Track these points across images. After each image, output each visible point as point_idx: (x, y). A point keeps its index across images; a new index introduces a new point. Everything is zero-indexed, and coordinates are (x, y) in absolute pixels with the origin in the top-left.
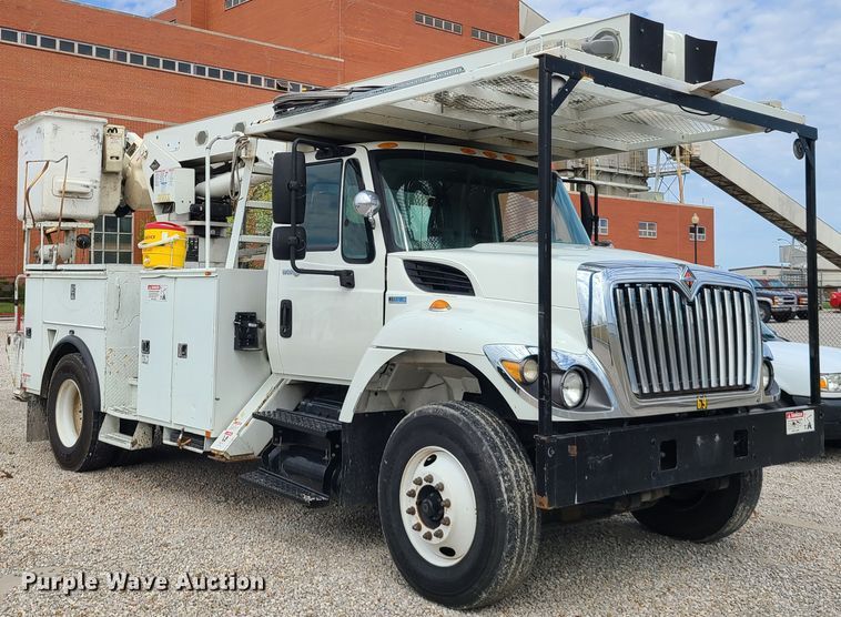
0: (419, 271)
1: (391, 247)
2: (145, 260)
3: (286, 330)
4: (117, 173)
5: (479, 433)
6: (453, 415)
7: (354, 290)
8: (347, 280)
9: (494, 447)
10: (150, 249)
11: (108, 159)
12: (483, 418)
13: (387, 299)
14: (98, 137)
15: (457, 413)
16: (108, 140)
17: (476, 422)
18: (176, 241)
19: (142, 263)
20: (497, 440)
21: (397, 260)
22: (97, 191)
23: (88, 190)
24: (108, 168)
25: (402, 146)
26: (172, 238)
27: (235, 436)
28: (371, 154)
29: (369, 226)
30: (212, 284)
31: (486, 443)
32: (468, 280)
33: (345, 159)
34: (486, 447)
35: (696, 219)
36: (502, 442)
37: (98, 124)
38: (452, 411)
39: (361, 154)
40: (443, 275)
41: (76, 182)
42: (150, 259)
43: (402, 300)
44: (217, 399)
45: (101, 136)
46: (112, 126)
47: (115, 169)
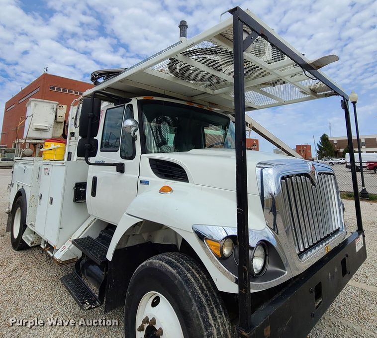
0: (157, 166)
1: (144, 151)
2: (43, 156)
3: (94, 194)
4: (62, 122)
5: (190, 293)
6: (171, 272)
7: (124, 174)
8: (121, 168)
9: (201, 307)
10: (45, 151)
11: (58, 117)
12: (193, 276)
13: (139, 182)
14: (54, 108)
15: (174, 272)
16: (58, 110)
17: (188, 281)
18: (58, 148)
19: (42, 157)
20: (203, 299)
21: (146, 158)
22: (51, 129)
23: (47, 128)
24: (58, 120)
25: (155, 98)
26: (56, 146)
27: (66, 249)
28: (139, 101)
29: (134, 139)
30: (64, 168)
31: (195, 303)
32: (185, 172)
33: (126, 105)
34: (195, 307)
35: (255, 142)
36: (207, 300)
37: (55, 104)
38: (170, 269)
39: (134, 102)
40: (170, 168)
41: (42, 125)
42: (45, 155)
43: (147, 183)
44: (60, 228)
45: (55, 108)
46: (61, 105)
47: (61, 121)
